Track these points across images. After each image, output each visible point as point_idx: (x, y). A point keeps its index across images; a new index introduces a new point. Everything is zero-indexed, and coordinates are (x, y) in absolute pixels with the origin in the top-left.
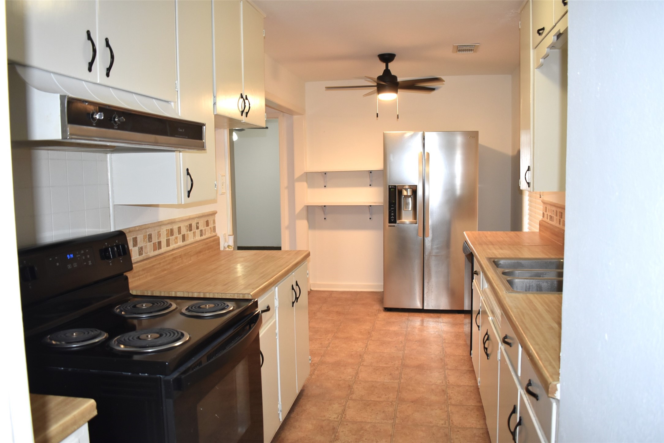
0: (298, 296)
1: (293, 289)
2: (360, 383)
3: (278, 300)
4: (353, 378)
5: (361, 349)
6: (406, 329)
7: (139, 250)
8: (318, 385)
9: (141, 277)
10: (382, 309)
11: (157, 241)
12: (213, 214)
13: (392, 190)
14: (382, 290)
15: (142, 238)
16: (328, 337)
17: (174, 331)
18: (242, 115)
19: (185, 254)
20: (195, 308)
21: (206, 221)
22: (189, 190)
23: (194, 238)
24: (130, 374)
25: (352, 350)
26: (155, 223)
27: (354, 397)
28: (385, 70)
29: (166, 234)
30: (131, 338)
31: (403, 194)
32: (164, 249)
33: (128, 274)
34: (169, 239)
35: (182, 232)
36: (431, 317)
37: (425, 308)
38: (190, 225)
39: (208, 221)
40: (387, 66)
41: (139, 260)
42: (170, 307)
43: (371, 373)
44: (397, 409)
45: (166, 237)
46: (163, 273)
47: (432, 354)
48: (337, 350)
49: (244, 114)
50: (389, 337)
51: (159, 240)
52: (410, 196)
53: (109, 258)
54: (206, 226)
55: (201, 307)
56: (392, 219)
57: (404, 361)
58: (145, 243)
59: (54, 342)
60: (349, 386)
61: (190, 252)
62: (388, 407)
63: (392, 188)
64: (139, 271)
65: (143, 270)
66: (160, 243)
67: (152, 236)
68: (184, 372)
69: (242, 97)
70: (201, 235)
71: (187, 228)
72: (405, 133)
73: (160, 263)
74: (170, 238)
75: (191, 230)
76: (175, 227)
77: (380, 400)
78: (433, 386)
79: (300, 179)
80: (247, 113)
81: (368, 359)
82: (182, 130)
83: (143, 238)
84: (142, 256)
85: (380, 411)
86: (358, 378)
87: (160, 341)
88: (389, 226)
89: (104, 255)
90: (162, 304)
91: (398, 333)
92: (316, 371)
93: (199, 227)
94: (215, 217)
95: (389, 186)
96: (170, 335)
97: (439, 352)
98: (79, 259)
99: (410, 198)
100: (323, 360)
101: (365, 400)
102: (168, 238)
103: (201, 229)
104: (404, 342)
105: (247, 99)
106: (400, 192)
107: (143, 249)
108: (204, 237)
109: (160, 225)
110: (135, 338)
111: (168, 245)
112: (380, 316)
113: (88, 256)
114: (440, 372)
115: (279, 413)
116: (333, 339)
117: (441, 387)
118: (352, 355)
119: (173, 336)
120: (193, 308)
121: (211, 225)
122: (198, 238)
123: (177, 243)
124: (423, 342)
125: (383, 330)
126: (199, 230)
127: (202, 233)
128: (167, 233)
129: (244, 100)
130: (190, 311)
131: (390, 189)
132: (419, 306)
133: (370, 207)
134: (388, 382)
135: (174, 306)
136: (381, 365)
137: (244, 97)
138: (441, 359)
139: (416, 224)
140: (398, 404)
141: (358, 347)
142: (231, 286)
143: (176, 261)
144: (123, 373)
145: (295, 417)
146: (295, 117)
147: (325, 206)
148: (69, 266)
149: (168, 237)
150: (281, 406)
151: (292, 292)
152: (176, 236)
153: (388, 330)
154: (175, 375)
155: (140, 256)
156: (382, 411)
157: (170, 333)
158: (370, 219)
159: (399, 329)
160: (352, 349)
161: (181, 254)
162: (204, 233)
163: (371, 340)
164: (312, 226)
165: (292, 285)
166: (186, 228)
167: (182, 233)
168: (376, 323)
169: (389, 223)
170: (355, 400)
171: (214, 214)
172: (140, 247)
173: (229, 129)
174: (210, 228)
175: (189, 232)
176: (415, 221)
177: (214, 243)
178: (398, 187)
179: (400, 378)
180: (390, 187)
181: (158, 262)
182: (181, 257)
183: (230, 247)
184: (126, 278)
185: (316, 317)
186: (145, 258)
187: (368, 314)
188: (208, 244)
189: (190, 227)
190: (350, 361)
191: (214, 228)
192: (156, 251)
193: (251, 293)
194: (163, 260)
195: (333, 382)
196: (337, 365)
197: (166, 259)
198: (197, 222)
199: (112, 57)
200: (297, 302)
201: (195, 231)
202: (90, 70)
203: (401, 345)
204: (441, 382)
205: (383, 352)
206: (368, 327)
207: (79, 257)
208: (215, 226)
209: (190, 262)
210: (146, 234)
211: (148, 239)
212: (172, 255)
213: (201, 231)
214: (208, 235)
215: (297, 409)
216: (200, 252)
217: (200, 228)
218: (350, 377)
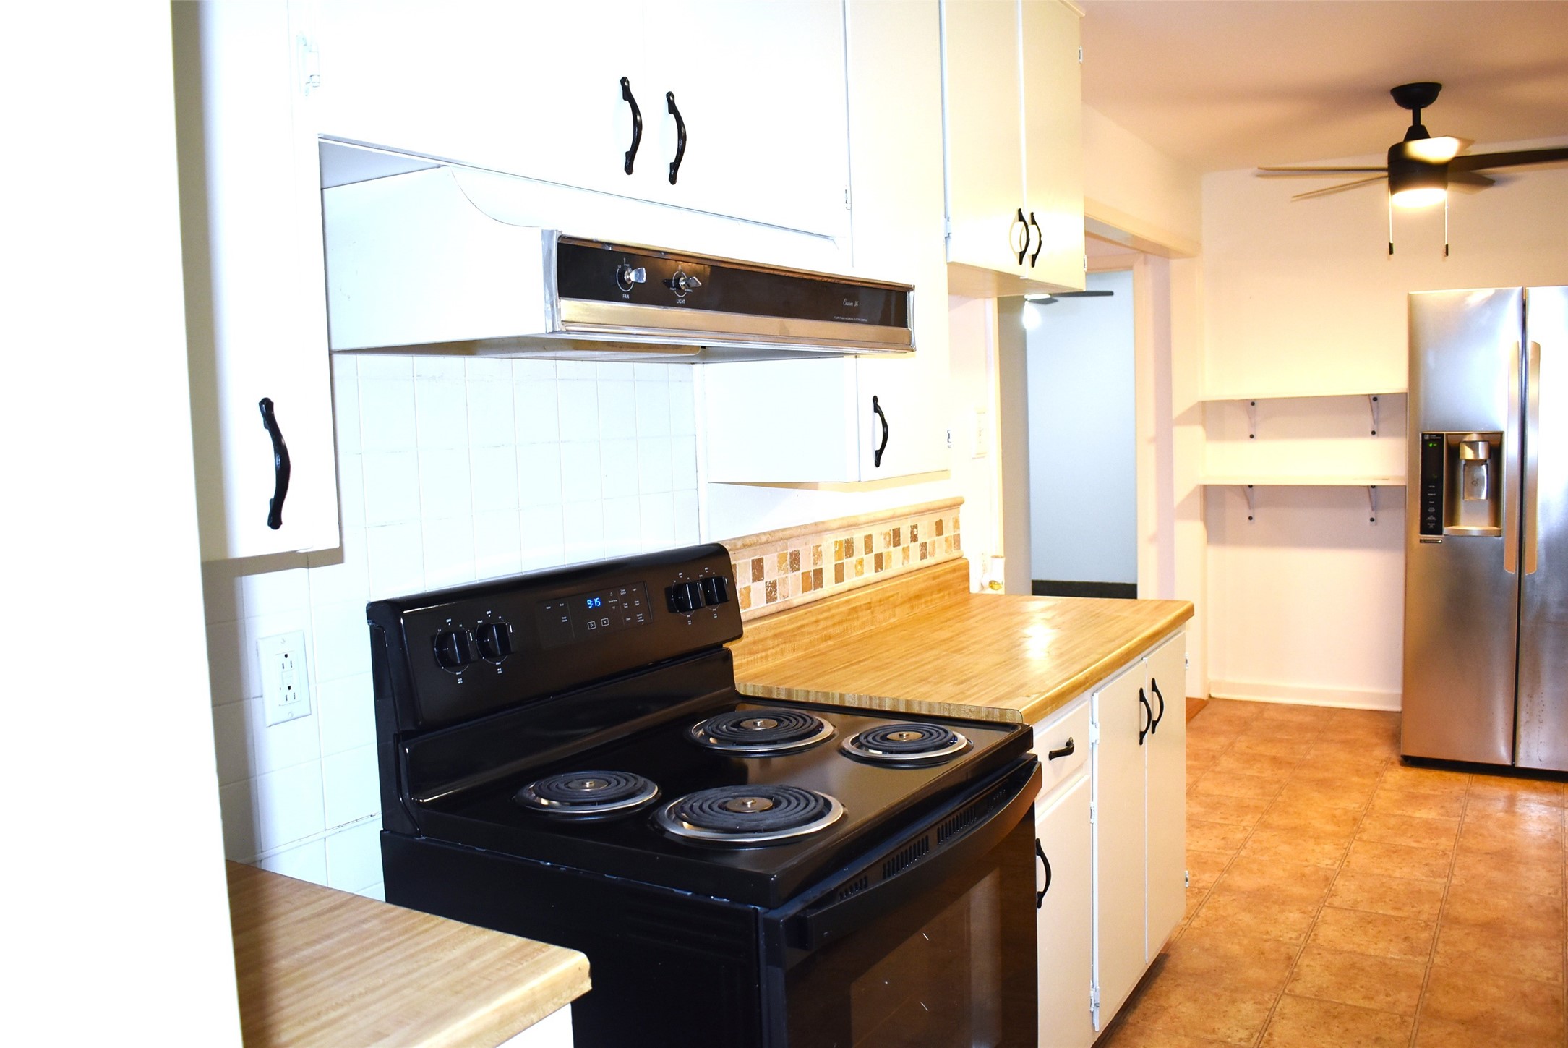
0: (1155, 718)
1: (1142, 698)
2: (1319, 954)
3: (1098, 726)
4: (1302, 939)
5: (1330, 862)
6: (1459, 818)
7: (767, 590)
8: (1207, 946)
9: (769, 652)
10: (1395, 758)
11: (812, 568)
12: (954, 505)
13: (1431, 445)
14: (1398, 708)
15: (776, 561)
16: (1244, 824)
17: (809, 796)
18: (1021, 263)
19: (880, 601)
20: (873, 738)
21: (937, 522)
22: (878, 448)
23: (906, 561)
24: (689, 894)
25: (1305, 863)
26: (806, 526)
27: (1299, 988)
28: (1410, 128)
29: (834, 551)
30: (705, 806)
31: (1461, 457)
32: (829, 587)
33: (733, 647)
34: (843, 563)
35: (874, 549)
36: (1536, 790)
37: (1521, 764)
38: (896, 533)
39: (941, 521)
40: (1417, 117)
41: (766, 612)
42: (821, 731)
43: (1352, 930)
44: (1416, 1038)
45: (833, 560)
46: (822, 646)
47: (1531, 895)
48: (1266, 858)
49: (1027, 259)
50: (1409, 835)
51: (817, 567)
52: (1484, 462)
53: (685, 609)
54: (935, 534)
55: (889, 736)
56: (1432, 521)
57: (1447, 906)
58: (783, 572)
59: (544, 802)
60: (1289, 958)
61: (892, 596)
62: (1390, 1028)
63: (1431, 440)
64: (765, 639)
65: (776, 636)
66: (818, 573)
67: (800, 556)
68: (818, 904)
69: (1021, 218)
70: (923, 556)
71: (888, 539)
72: (1469, 295)
73: (817, 621)
74: (845, 561)
75: (897, 544)
76: (858, 537)
77: (1371, 1007)
78: (1528, 983)
79: (1186, 419)
80: (1034, 257)
81: (1347, 890)
82: (852, 304)
83: (779, 562)
84: (775, 602)
85: (1367, 1036)
86: (1314, 940)
87: (770, 819)
88: (1421, 541)
89: (676, 599)
90: (801, 722)
91: (1437, 828)
92: (1204, 910)
93: (918, 536)
94: (959, 512)
95: (1423, 435)
96: (798, 805)
97: (1551, 890)
98: (614, 608)
99: (1484, 467)
100: (1224, 882)
101: (1327, 1002)
102: (840, 562)
103: (924, 541)
104: (1451, 854)
105: (1034, 222)
106: (1455, 452)
107: (777, 588)
108: (930, 561)
109: (820, 532)
110: (715, 807)
111: (839, 577)
112: (1391, 776)
113: (637, 603)
114: (1549, 948)
115: (1092, 1010)
116: (1256, 830)
117: (1551, 990)
118: (1304, 876)
119: (804, 809)
120: (870, 739)
121: (949, 532)
122: (915, 562)
123: (861, 574)
124: (1506, 857)
125: (1394, 816)
126: (918, 543)
127: (926, 550)
128: (837, 549)
129: (1026, 225)
130: (860, 746)
131: (1425, 443)
132: (1503, 757)
133: (1371, 489)
134: (1397, 960)
135: (828, 730)
136: (1381, 912)
137: (1028, 219)
138: (1557, 911)
139: (1500, 536)
140: (1421, 1023)
141: (1323, 856)
142: (976, 685)
143: (858, 618)
144: (675, 890)
145: (1138, 1022)
146: (1175, 264)
147: (1251, 486)
148: (591, 625)
149: (839, 559)
150: (1098, 994)
151: (1140, 705)
152: (861, 557)
153: (1410, 817)
154: (793, 909)
155: (769, 604)
156: (1373, 1038)
157: (797, 799)
158: (1372, 520)
159: (1440, 817)
160: (1306, 860)
161: (869, 601)
162: (931, 550)
163: (1360, 839)
164: (1216, 534)
165: (1139, 690)
166: (885, 538)
167: (876, 551)
168: (1377, 795)
169: (1422, 532)
170: (1298, 998)
171: (956, 505)
172: (770, 583)
173: (998, 299)
174: (947, 540)
175: (892, 548)
176: (1496, 528)
177: (957, 574)
178: (1449, 436)
179: (1432, 953)
180: (1427, 438)
181: (814, 619)
182: (870, 608)
183: (996, 587)
184: (728, 657)
185: (1218, 769)
186: (781, 607)
187: (1358, 770)
188: (938, 577)
189: (896, 537)
190: (1297, 890)
191: (957, 541)
192: (808, 592)
193: (1020, 708)
194: (826, 615)
195: (1245, 942)
196: (1262, 898)
197: (833, 611)
198: (913, 524)
199: (682, 137)
200: (1153, 732)
201: (908, 547)
202: (629, 169)
203: (1442, 861)
204: (1550, 975)
205: (1390, 876)
206: (1354, 805)
207: (614, 604)
208: (959, 535)
209: (892, 620)
210: (785, 552)
211: (791, 562)
212: (848, 602)
213: (924, 545)
214: (940, 554)
215: (1146, 1004)
216: (918, 597)
217: (921, 539)
218: (1294, 935)
